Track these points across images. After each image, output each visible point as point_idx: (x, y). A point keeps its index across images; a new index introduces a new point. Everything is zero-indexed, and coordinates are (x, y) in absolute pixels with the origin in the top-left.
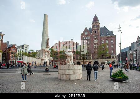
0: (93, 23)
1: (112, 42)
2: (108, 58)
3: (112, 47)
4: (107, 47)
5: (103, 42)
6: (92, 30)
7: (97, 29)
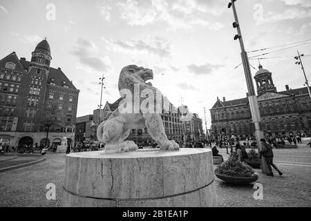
0: (35, 52)
1: (71, 100)
2: (58, 131)
3: (70, 109)
4: (60, 108)
5: (51, 97)
6: (31, 65)
7: (44, 67)
